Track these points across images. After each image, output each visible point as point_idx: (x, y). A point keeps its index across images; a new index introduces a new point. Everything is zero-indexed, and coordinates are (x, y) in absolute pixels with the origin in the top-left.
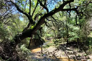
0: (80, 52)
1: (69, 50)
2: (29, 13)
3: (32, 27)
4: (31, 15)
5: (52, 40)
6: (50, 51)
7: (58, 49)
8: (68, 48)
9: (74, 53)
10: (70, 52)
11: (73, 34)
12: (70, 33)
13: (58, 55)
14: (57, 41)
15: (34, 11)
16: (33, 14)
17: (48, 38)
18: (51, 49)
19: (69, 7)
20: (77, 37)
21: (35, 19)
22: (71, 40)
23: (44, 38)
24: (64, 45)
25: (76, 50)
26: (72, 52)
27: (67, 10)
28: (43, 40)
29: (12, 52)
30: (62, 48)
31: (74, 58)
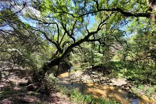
0: (103, 76)
1: (94, 74)
2: (57, 42)
3: (60, 55)
4: (59, 42)
5: (79, 64)
6: (77, 76)
7: (84, 74)
8: (93, 72)
9: (99, 78)
10: (95, 76)
11: (98, 60)
12: (94, 59)
13: (84, 79)
14: (83, 65)
15: (62, 40)
16: (61, 41)
17: (76, 62)
18: (78, 73)
19: (93, 38)
20: (100, 63)
21: (63, 46)
22: (96, 64)
23: (71, 62)
24: (90, 68)
25: (100, 74)
26: (97, 76)
27: (92, 41)
28: (71, 64)
29: (41, 81)
30: (88, 72)
31: (98, 82)
